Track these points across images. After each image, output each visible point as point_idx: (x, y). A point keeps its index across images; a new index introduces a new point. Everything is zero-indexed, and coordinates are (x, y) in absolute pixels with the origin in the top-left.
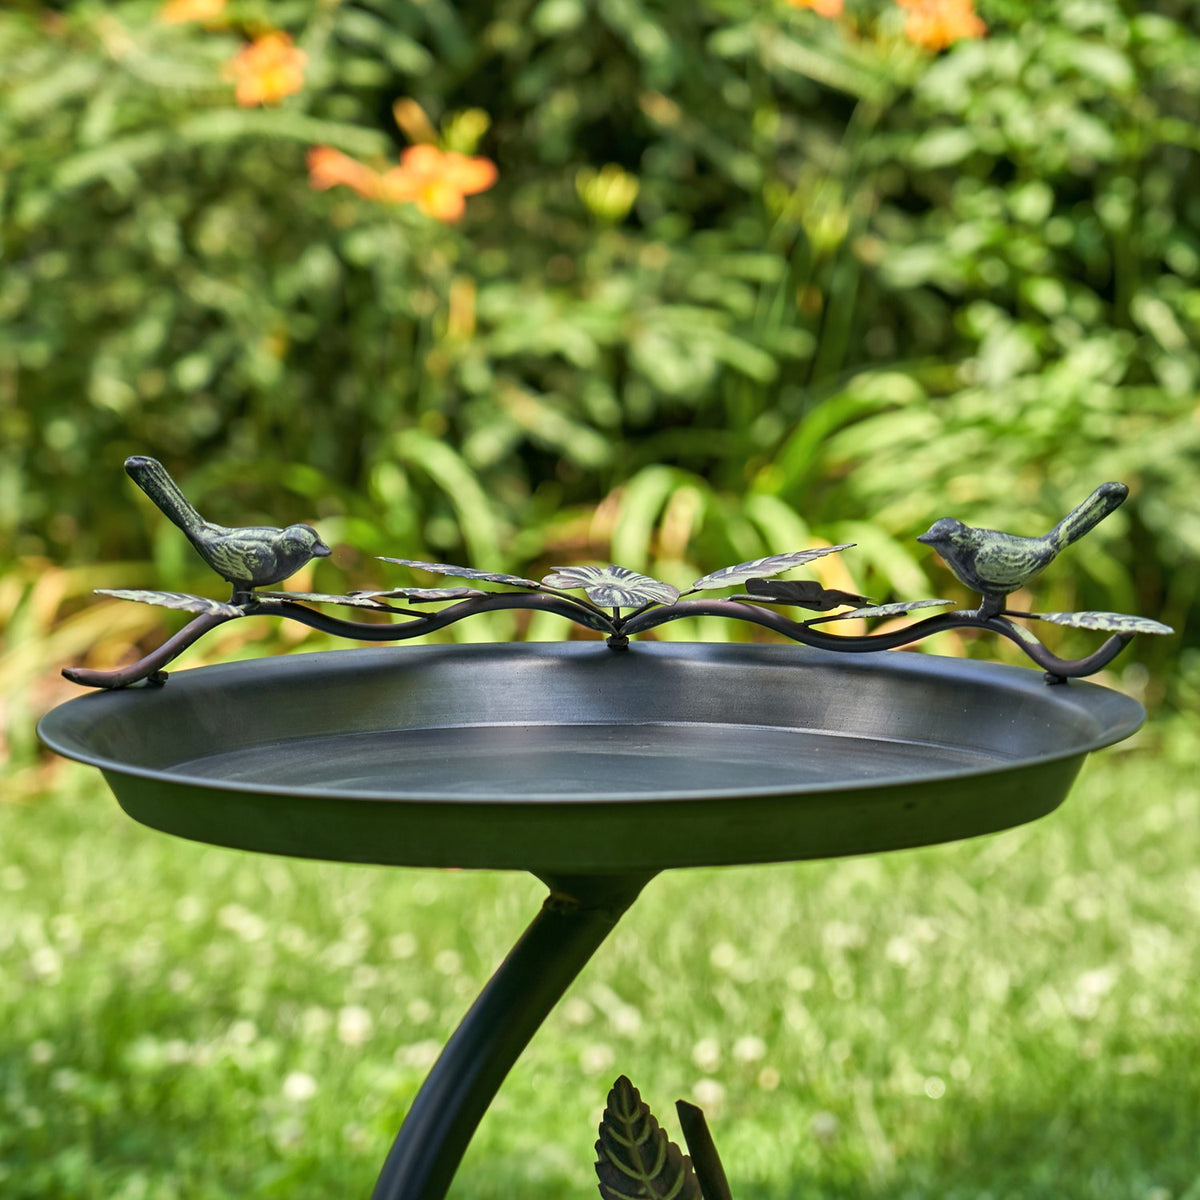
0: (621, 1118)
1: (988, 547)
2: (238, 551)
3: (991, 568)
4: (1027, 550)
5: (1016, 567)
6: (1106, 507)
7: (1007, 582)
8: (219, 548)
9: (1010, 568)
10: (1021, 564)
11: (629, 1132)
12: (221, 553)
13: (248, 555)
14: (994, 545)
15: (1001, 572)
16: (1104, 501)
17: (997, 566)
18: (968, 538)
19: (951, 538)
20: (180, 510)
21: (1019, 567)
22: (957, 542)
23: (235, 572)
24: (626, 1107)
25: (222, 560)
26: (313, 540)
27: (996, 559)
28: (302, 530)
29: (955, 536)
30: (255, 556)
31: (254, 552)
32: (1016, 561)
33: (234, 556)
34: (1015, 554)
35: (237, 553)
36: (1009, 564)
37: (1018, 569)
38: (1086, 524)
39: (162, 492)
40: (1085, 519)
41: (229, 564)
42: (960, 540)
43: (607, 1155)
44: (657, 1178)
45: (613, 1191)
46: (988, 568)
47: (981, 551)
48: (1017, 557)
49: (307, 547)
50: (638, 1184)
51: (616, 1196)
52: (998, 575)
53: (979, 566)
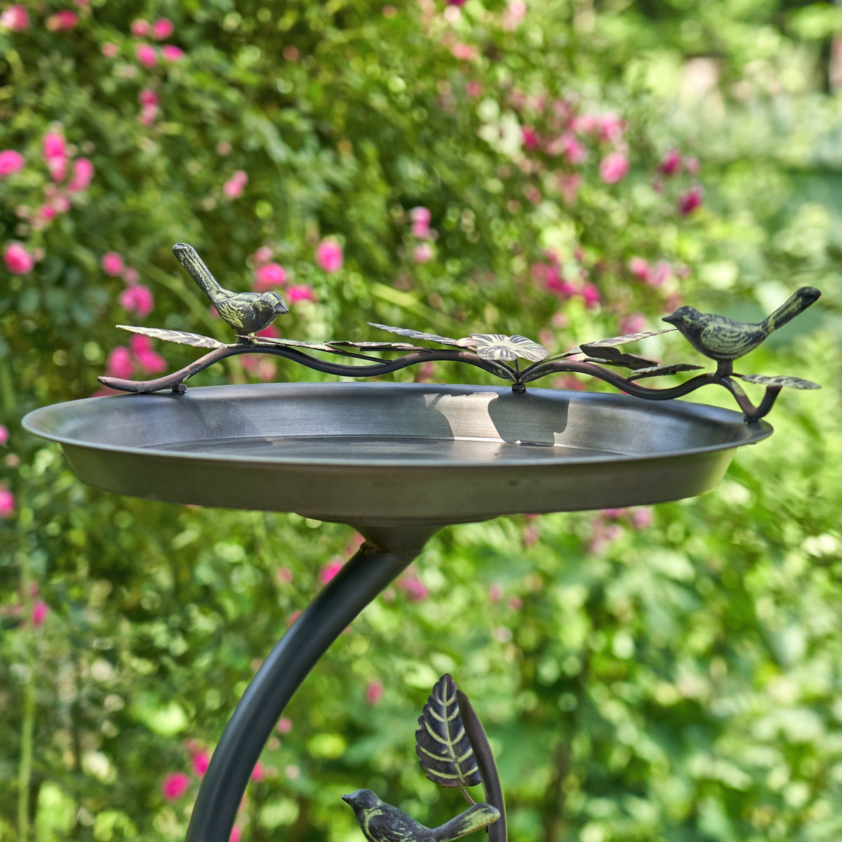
0: (440, 702)
1: (711, 326)
2: (234, 307)
3: (713, 342)
4: (743, 330)
5: (732, 342)
6: (801, 304)
7: (727, 352)
8: (223, 305)
9: (727, 342)
10: (736, 339)
11: (445, 712)
12: (225, 309)
13: (238, 310)
14: (716, 325)
15: (721, 345)
16: (800, 300)
17: (718, 341)
18: (696, 320)
19: (683, 319)
20: (203, 280)
21: (735, 342)
22: (687, 322)
23: (233, 322)
24: (445, 695)
25: (225, 313)
26: (277, 302)
27: (716, 336)
28: (270, 295)
29: (686, 318)
30: (242, 311)
31: (241, 308)
32: (732, 337)
33: (231, 311)
34: (732, 332)
35: (233, 309)
36: (726, 339)
37: (733, 344)
38: (787, 315)
39: (193, 267)
40: (786, 312)
41: (230, 316)
42: (690, 321)
43: (425, 726)
44: (457, 744)
45: (423, 750)
46: (711, 341)
47: (706, 329)
48: (734, 335)
49: (271, 306)
50: (442, 746)
51: (426, 754)
52: (719, 346)
53: (704, 340)
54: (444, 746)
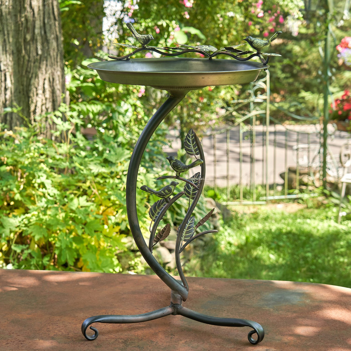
0: (190, 135)
2: (141, 38)
4: (263, 42)
6: (277, 35)
7: (259, 48)
8: (138, 38)
14: (256, 41)
17: (257, 45)
18: (251, 40)
19: (248, 40)
23: (141, 42)
26: (151, 37)
34: (260, 43)
37: (261, 46)
38: (274, 38)
44: (194, 145)
47: (254, 42)
53: (253, 45)
54: (191, 146)
